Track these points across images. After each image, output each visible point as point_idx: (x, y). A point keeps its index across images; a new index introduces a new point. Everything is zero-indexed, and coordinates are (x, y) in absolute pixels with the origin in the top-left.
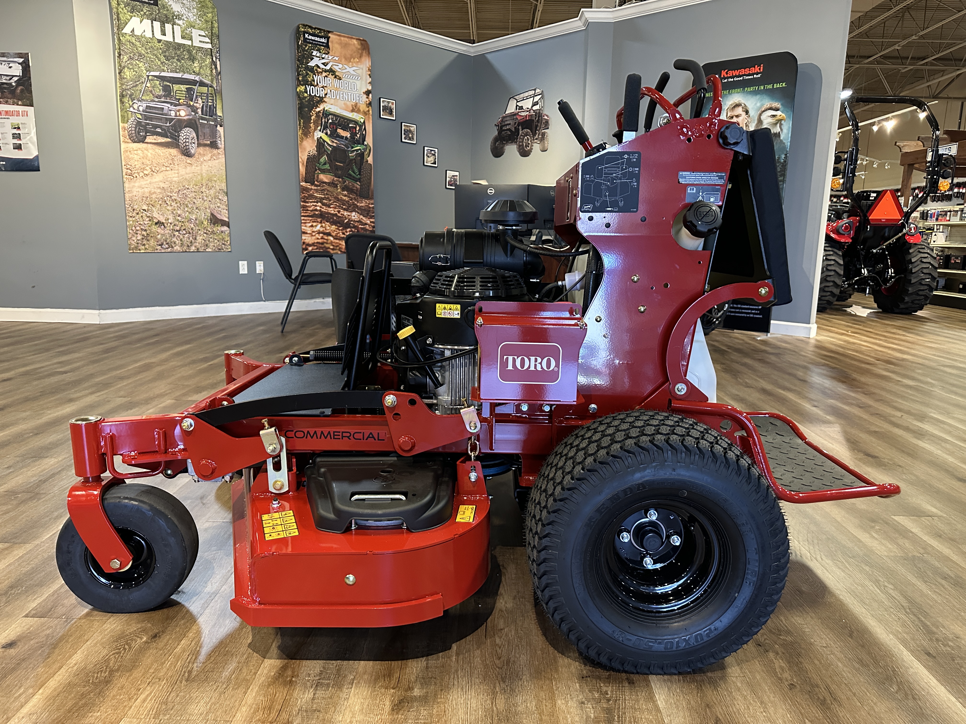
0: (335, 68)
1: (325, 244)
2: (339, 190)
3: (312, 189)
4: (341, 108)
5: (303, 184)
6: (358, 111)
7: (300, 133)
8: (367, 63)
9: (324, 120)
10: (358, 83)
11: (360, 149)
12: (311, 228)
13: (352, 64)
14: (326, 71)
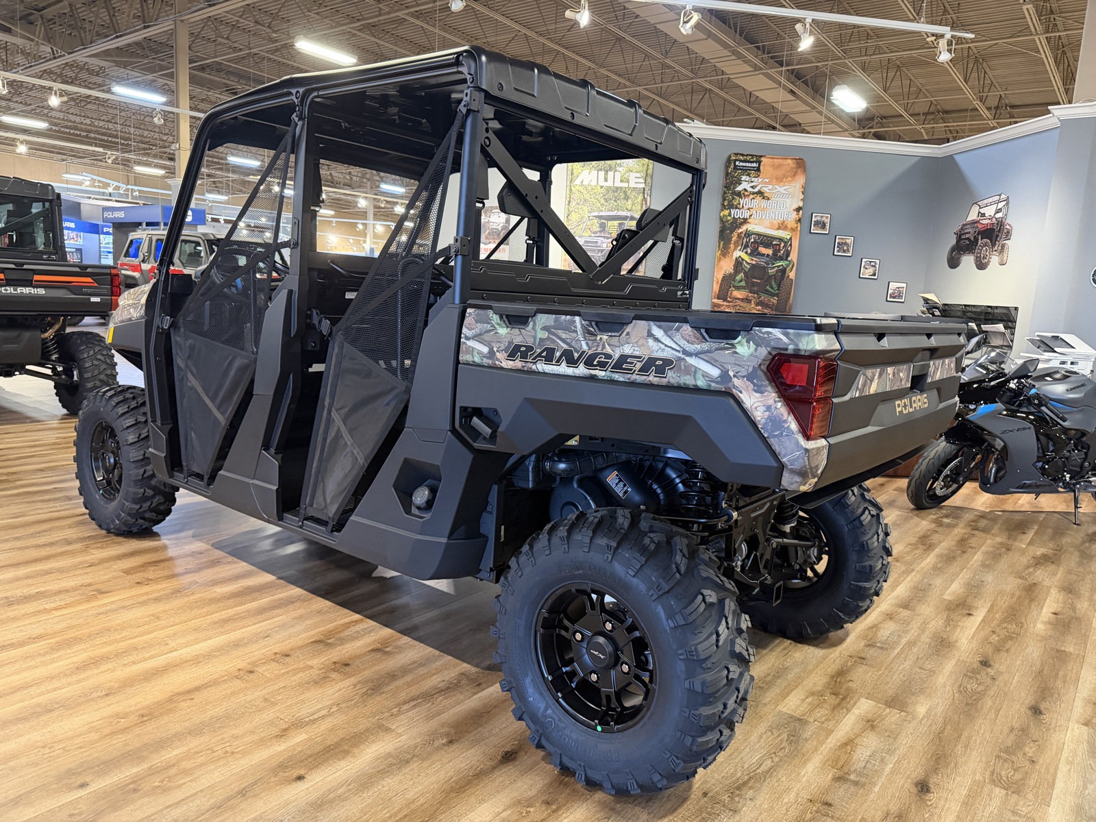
0: (765, 189)
2: (752, 306)
3: (726, 305)
4: (765, 227)
5: (716, 301)
6: (785, 228)
7: (718, 254)
8: (801, 180)
10: (788, 201)
11: (782, 265)
13: (784, 184)
14: (753, 193)
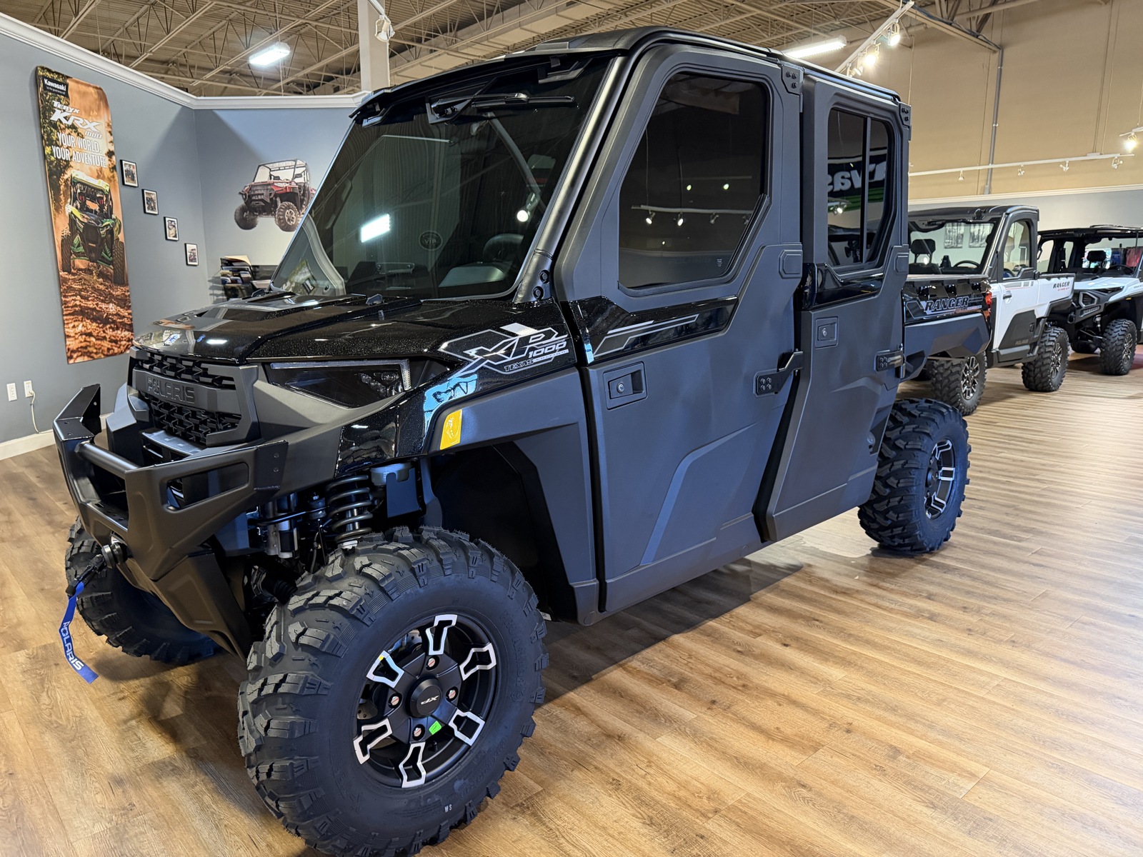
0: (78, 124)
1: (88, 348)
2: (95, 278)
3: (69, 279)
4: (87, 175)
5: (61, 273)
6: (103, 178)
7: (52, 208)
8: (104, 118)
9: (72, 190)
10: (99, 142)
11: (109, 225)
12: (74, 329)
13: (92, 119)
14: (69, 127)
